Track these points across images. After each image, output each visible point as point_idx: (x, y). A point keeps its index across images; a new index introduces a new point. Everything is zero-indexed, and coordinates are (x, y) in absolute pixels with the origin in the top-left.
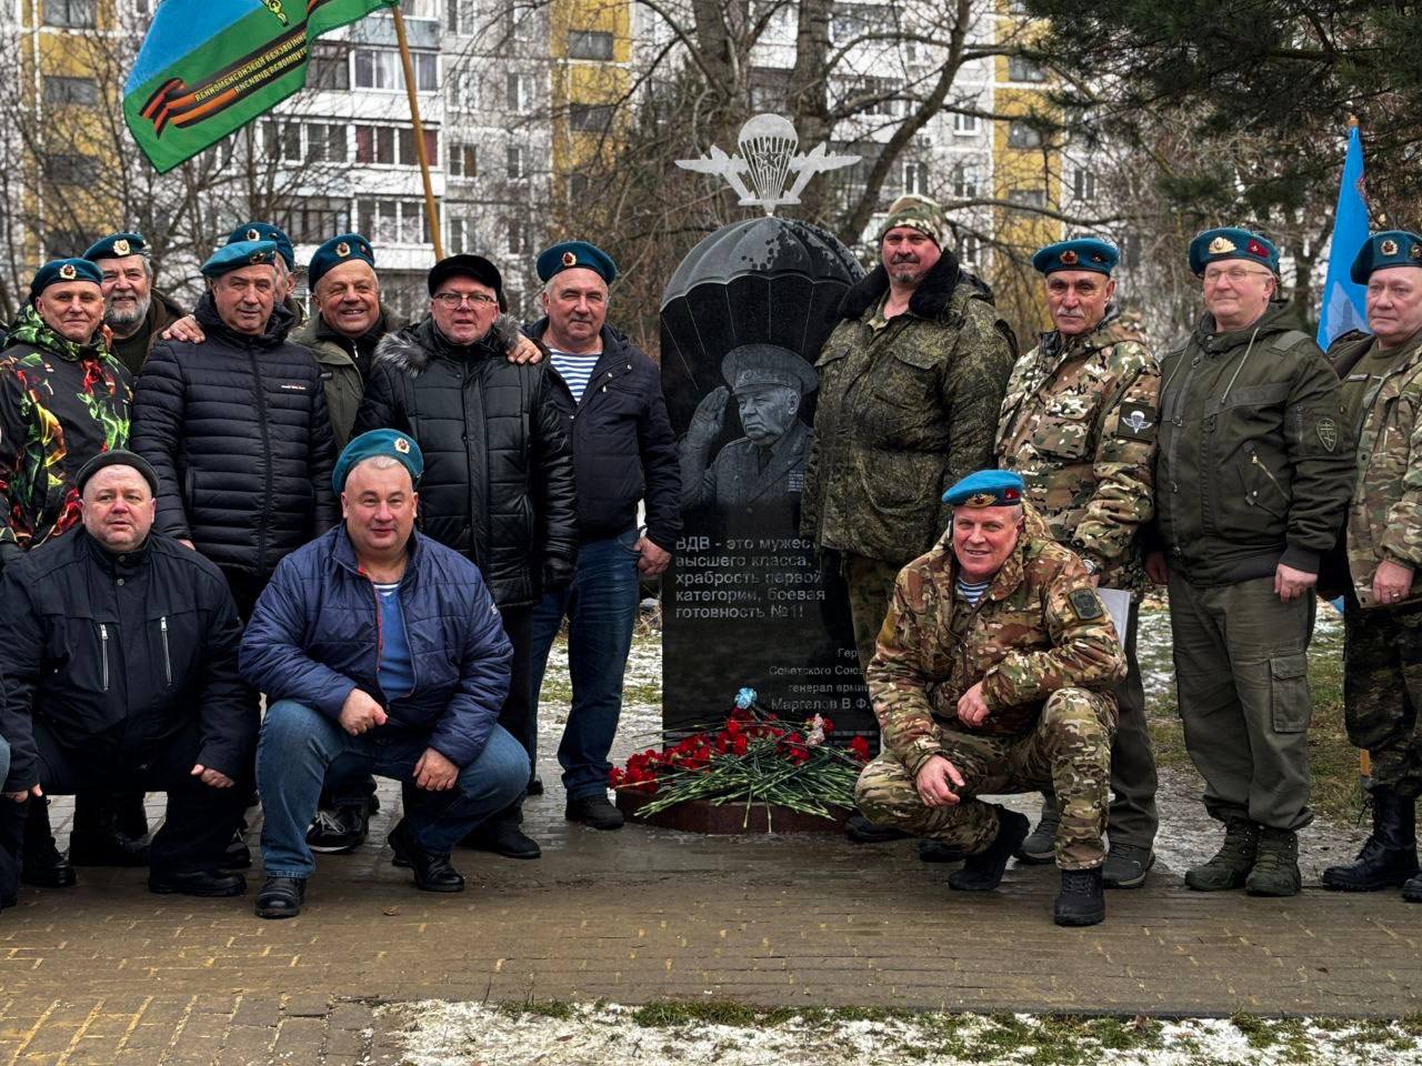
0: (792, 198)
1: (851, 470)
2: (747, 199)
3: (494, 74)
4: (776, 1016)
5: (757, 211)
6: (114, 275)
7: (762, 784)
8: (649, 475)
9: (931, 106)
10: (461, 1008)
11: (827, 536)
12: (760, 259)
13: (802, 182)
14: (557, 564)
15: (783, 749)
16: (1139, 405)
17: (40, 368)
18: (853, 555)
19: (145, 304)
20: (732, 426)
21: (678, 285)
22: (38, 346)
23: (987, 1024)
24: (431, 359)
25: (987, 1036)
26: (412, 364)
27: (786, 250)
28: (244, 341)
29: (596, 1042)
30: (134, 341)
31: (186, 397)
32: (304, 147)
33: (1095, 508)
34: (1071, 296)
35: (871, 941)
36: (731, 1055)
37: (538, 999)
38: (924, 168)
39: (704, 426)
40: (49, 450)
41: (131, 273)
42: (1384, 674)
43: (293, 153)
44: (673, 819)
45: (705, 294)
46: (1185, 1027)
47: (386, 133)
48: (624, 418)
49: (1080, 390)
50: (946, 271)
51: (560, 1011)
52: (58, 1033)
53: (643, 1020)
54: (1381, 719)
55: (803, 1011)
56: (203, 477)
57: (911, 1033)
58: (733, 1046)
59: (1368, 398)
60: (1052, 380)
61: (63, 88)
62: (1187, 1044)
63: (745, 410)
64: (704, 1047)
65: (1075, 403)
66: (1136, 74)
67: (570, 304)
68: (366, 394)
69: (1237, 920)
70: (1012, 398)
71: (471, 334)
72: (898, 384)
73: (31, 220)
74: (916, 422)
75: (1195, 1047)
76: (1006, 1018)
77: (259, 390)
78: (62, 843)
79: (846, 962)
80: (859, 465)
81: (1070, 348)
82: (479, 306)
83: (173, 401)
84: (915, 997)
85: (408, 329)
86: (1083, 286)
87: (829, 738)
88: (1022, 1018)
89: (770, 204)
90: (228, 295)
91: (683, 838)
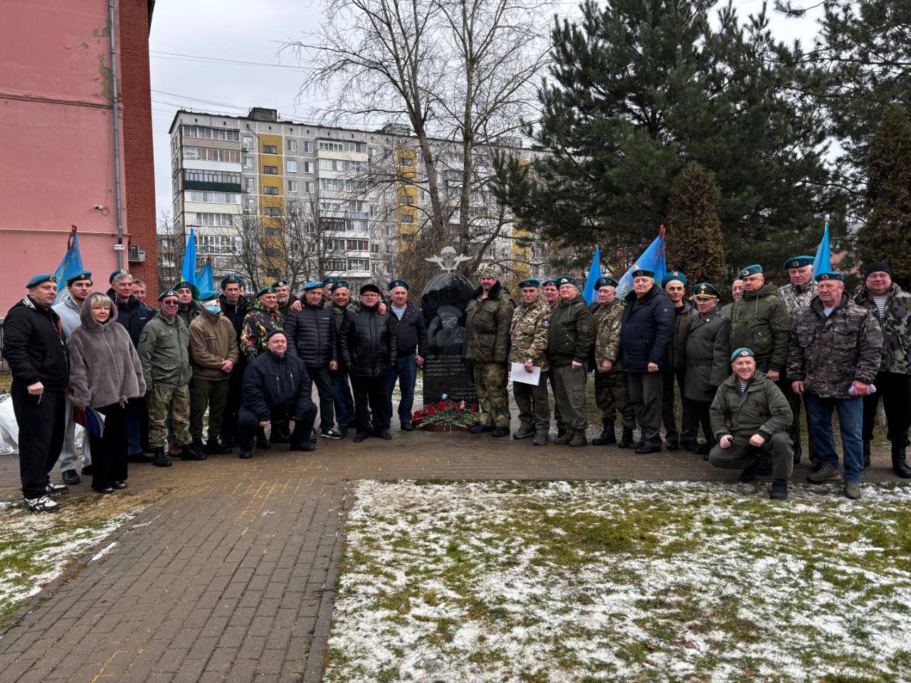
0: (455, 268)
1: (474, 339)
2: (443, 268)
3: (383, 227)
4: (450, 482)
5: (447, 271)
6: (279, 291)
7: (449, 419)
8: (419, 339)
9: (495, 235)
10: (370, 482)
11: (468, 356)
12: (447, 284)
13: (457, 264)
14: (393, 364)
15: (454, 409)
16: (547, 320)
17: (260, 316)
18: (474, 360)
19: (288, 298)
20: (440, 327)
21: (426, 290)
22: (259, 310)
23: (505, 484)
24: (361, 310)
25: (504, 487)
26: (357, 312)
27: (453, 281)
28: (314, 308)
29: (405, 490)
30: (284, 308)
31: (298, 322)
32: (334, 246)
33: (533, 345)
34: (528, 294)
35: (475, 461)
36: (439, 493)
37: (389, 478)
38: (494, 250)
39: (433, 326)
40: (263, 336)
41: (284, 290)
42: (606, 390)
43: (331, 248)
44: (426, 428)
45: (433, 293)
46: (555, 484)
47: (355, 242)
48: (412, 324)
49: (532, 317)
50: (497, 287)
51: (395, 482)
52: (265, 490)
53: (417, 484)
54: (605, 401)
55: (457, 481)
56: (303, 343)
57: (485, 486)
58: (439, 490)
59: (600, 319)
60: (525, 315)
61: (270, 231)
62: (555, 488)
63: (444, 322)
64: (432, 491)
65: (531, 320)
66: (545, 232)
67: (397, 296)
68: (344, 319)
69: (568, 454)
70: (514, 319)
71: (372, 304)
72: (485, 316)
73: (262, 267)
74: (490, 326)
75: (557, 489)
76: (510, 482)
77: (316, 320)
78: (268, 437)
79: (469, 468)
80: (476, 337)
81: (529, 307)
82: (374, 298)
83: (294, 324)
84: (486, 476)
85: (356, 303)
86: (531, 291)
87: (466, 406)
88: (513, 481)
89: (449, 269)
90: (310, 296)
91: (428, 433)
